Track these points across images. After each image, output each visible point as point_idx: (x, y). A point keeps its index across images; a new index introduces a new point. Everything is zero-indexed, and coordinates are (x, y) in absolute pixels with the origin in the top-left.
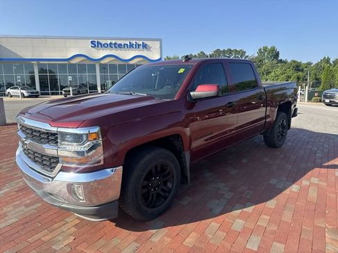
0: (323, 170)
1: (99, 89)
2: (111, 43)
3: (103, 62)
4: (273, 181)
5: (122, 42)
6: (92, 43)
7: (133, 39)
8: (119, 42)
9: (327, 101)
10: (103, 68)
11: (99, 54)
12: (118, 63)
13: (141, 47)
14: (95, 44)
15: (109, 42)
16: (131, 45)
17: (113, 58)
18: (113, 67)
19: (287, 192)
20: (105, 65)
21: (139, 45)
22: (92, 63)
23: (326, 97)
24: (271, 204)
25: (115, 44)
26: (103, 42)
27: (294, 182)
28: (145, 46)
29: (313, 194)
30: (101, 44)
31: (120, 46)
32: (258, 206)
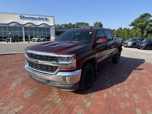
0: (137, 71)
1: (24, 39)
2: (30, 17)
3: (26, 26)
4: (122, 75)
5: (36, 17)
6: (20, 16)
7: (41, 16)
8: (34, 17)
9: (125, 45)
10: (26, 29)
11: (24, 22)
12: (33, 26)
13: (45, 20)
14: (22, 17)
15: (29, 16)
16: (40, 19)
17: (31, 24)
18: (31, 28)
19: (128, 78)
20: (27, 27)
21: (44, 19)
22: (21, 26)
23: (125, 44)
24: (125, 82)
25: (32, 17)
26: (26, 16)
27: (129, 74)
28: (46, 19)
29: (137, 78)
30: (25, 17)
31: (34, 18)
32: (121, 83)
